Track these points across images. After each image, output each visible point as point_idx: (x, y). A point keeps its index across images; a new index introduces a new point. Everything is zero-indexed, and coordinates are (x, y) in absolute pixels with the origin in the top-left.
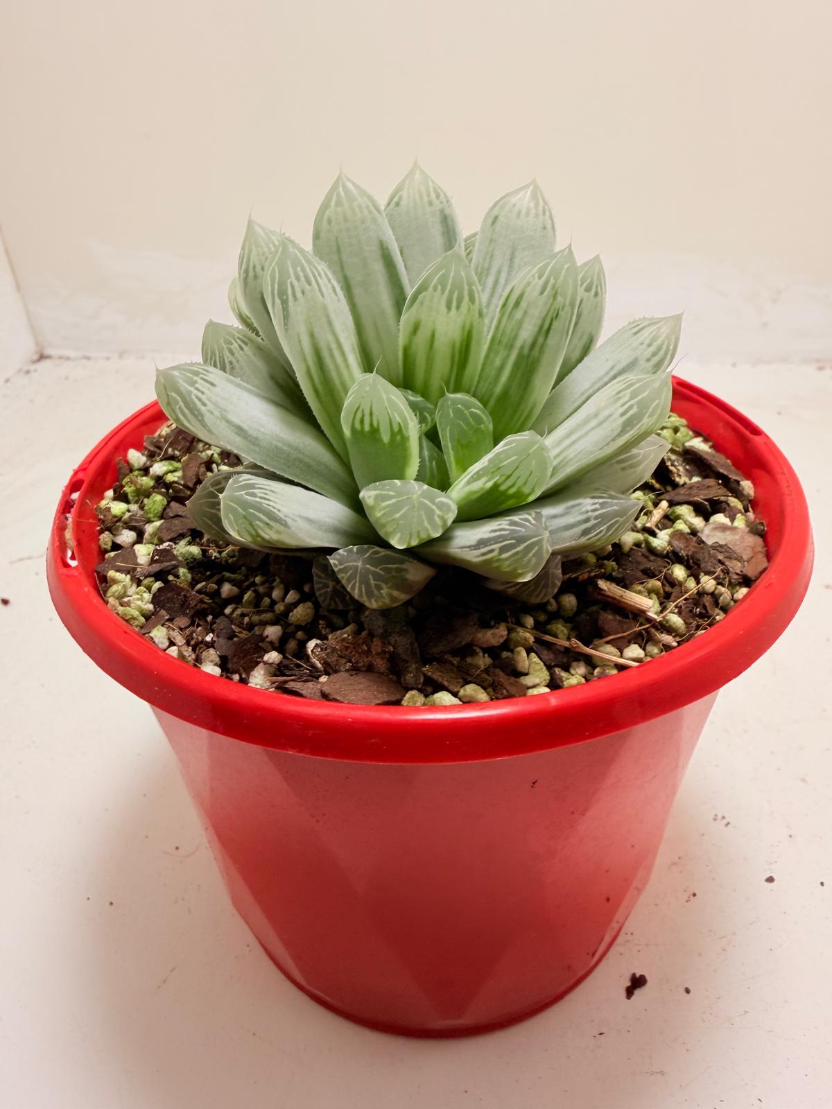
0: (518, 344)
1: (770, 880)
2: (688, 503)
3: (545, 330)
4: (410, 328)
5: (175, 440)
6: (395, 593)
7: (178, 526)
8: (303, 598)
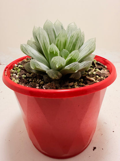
0: (73, 42)
1: (113, 132)
2: (98, 68)
3: (77, 40)
4: (57, 41)
5: (22, 63)
6: (57, 76)
7: (23, 73)
8: (42, 81)
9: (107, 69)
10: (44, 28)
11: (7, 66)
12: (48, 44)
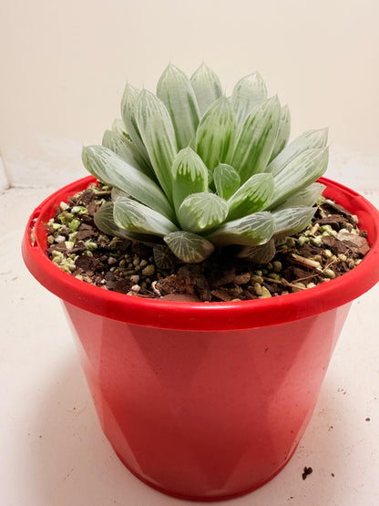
0: (252, 141)
1: (368, 420)
2: (329, 224)
3: (266, 134)
4: (202, 134)
5: (83, 198)
6: (198, 254)
7: (86, 234)
8: (149, 263)
9: (358, 226)
10: (158, 91)
11: (36, 209)
12: (170, 145)
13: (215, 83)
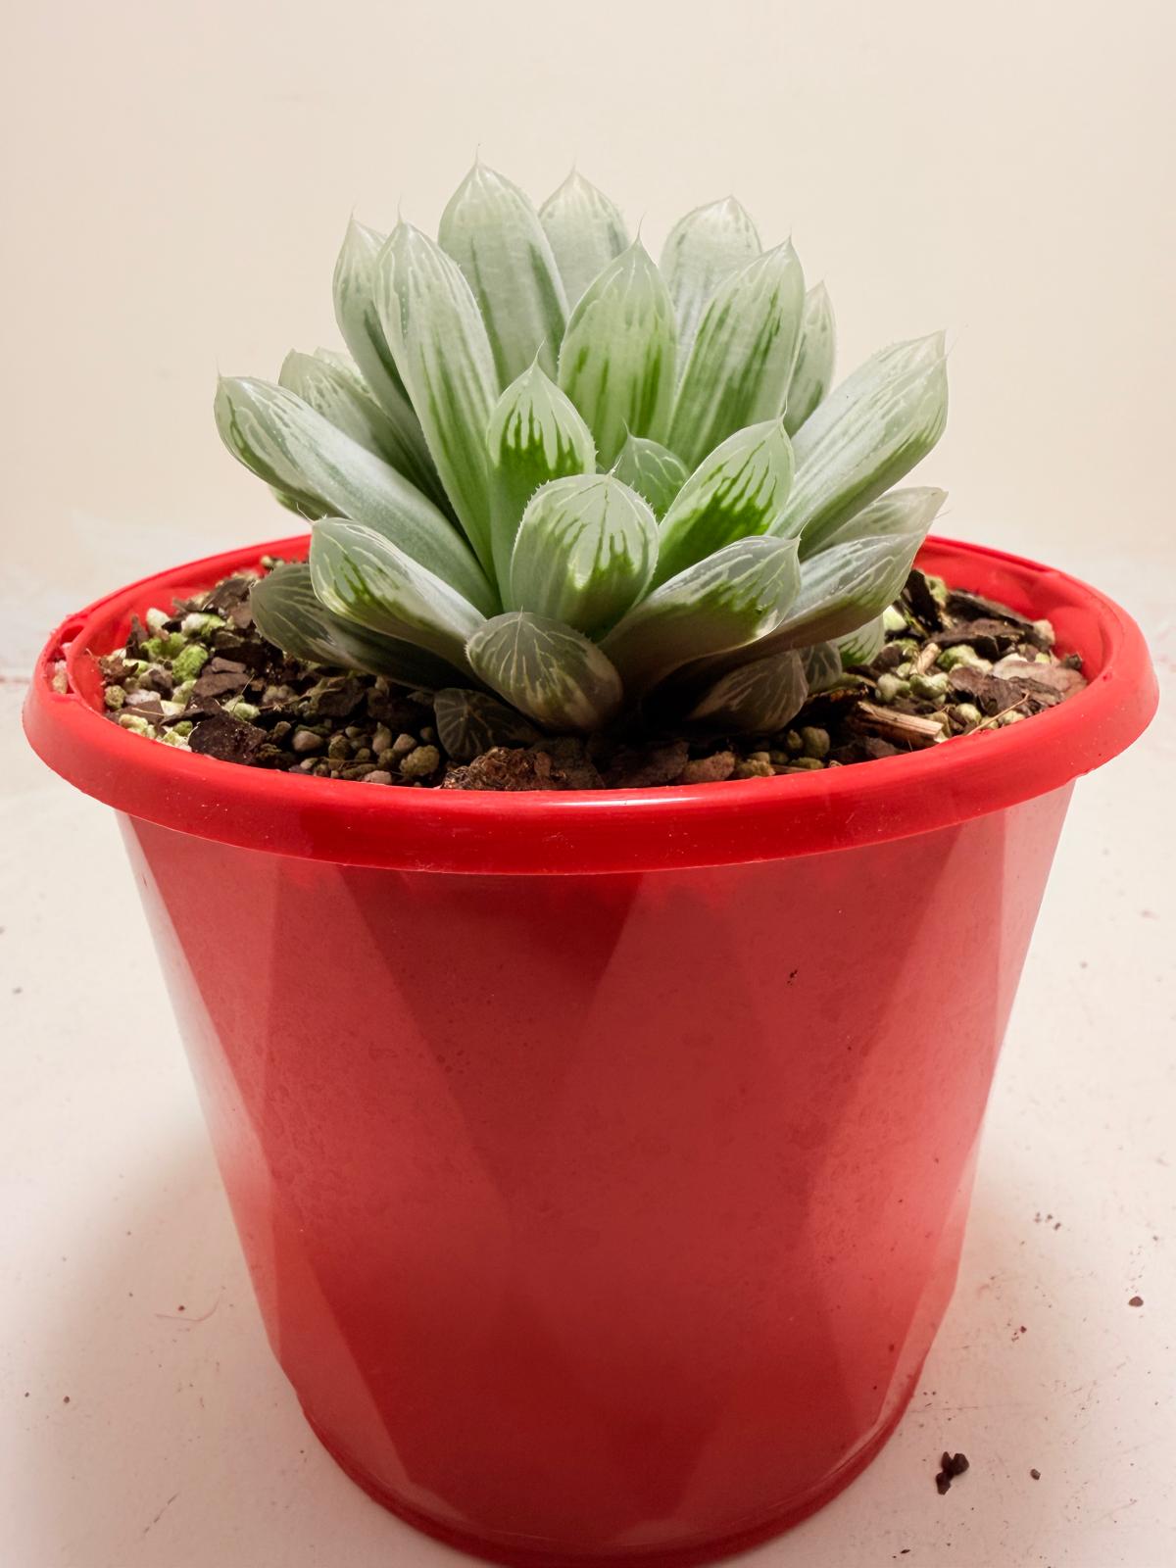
0: (725, 376)
1: (1136, 1302)
2: (967, 642)
3: (762, 351)
4: (574, 360)
5: (218, 600)
7: (225, 682)
8: (421, 743)
9: (1056, 649)
10: (444, 233)
11: (72, 620)
12: (480, 389)
13: (611, 226)
